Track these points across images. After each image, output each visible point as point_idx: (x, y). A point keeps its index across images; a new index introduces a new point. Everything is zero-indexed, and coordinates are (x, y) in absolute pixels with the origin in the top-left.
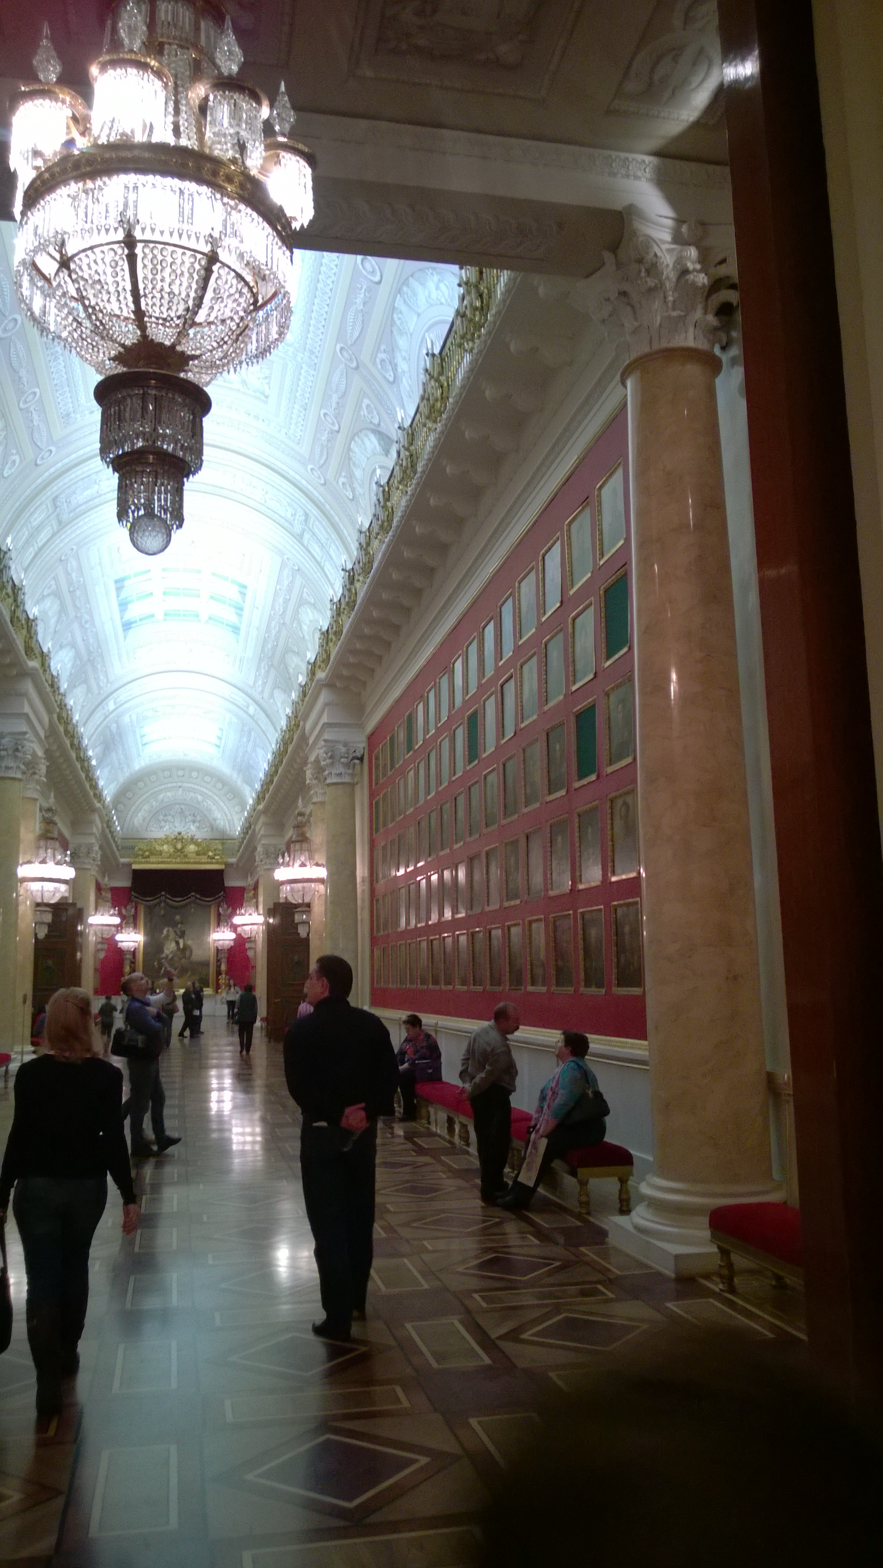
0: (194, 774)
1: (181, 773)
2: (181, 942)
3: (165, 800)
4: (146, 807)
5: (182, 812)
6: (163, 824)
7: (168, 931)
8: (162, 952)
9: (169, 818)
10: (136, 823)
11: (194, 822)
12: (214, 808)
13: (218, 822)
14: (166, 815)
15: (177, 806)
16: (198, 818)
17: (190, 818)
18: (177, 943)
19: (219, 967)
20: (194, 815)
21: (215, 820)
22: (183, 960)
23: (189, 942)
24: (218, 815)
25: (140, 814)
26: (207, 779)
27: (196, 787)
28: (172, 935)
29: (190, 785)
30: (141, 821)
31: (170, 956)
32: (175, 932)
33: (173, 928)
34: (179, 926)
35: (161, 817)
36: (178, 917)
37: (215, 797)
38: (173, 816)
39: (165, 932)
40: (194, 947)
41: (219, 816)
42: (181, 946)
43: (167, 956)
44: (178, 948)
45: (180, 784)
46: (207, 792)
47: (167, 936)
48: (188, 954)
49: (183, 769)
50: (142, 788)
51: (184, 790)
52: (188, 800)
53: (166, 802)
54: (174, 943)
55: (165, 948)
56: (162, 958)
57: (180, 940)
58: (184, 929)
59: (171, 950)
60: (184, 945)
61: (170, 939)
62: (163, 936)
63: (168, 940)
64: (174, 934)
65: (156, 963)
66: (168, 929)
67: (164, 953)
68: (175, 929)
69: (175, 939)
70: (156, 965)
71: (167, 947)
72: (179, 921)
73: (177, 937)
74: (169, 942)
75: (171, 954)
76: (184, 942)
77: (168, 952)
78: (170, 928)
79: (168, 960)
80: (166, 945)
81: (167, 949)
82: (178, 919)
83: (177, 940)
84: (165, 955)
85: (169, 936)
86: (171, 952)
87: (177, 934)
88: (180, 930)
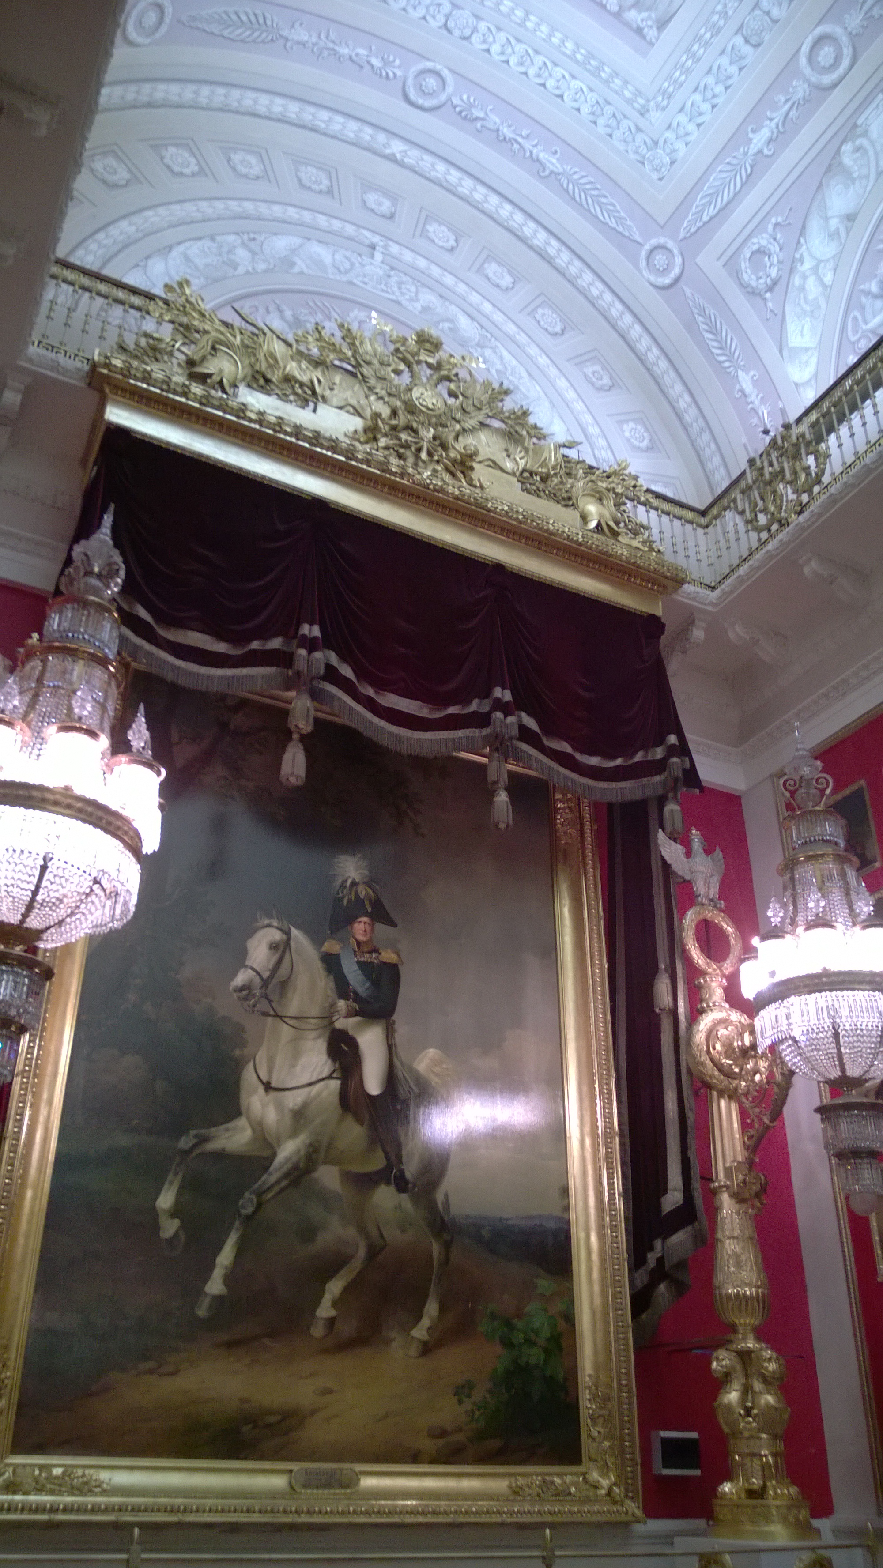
0: (441, 233)
1: (378, 202)
4: (198, 252)
7: (281, 949)
8: (226, 1106)
12: (530, 387)
18: (343, 1052)
23: (426, 1062)
27: (447, 278)
28: (309, 991)
29: (421, 262)
31: (287, 1151)
32: (331, 963)
33: (317, 939)
34: (360, 928)
36: (351, 869)
37: (534, 351)
39: (259, 952)
42: (373, 1085)
43: (264, 1145)
44: (351, 1096)
45: (378, 239)
46: (498, 317)
47: (276, 983)
50: (181, 174)
51: (392, 268)
52: (410, 307)
53: (301, 273)
54: (321, 1045)
55: (249, 1076)
56: (221, 1156)
57: (360, 1027)
58: (388, 956)
59: (293, 1100)
60: (391, 1078)
61: (294, 1005)
62: (241, 978)
63: (277, 1016)
64: (325, 984)
65: (166, 1200)
66: (277, 935)
67: (242, 1122)
68: (332, 946)
69: (328, 1018)
70: (174, 1213)
71: (270, 1072)
72: (363, 891)
73: (342, 1004)
74: (286, 1031)
75: (294, 1133)
76: (391, 1048)
77: (271, 1116)
78: (295, 932)
79: (273, 1179)
80: (261, 1057)
81: (268, 1087)
82: (354, 884)
83: (341, 1023)
84: (248, 1133)
85: (284, 985)
86: (299, 1116)
87: (343, 989)
88: (366, 958)
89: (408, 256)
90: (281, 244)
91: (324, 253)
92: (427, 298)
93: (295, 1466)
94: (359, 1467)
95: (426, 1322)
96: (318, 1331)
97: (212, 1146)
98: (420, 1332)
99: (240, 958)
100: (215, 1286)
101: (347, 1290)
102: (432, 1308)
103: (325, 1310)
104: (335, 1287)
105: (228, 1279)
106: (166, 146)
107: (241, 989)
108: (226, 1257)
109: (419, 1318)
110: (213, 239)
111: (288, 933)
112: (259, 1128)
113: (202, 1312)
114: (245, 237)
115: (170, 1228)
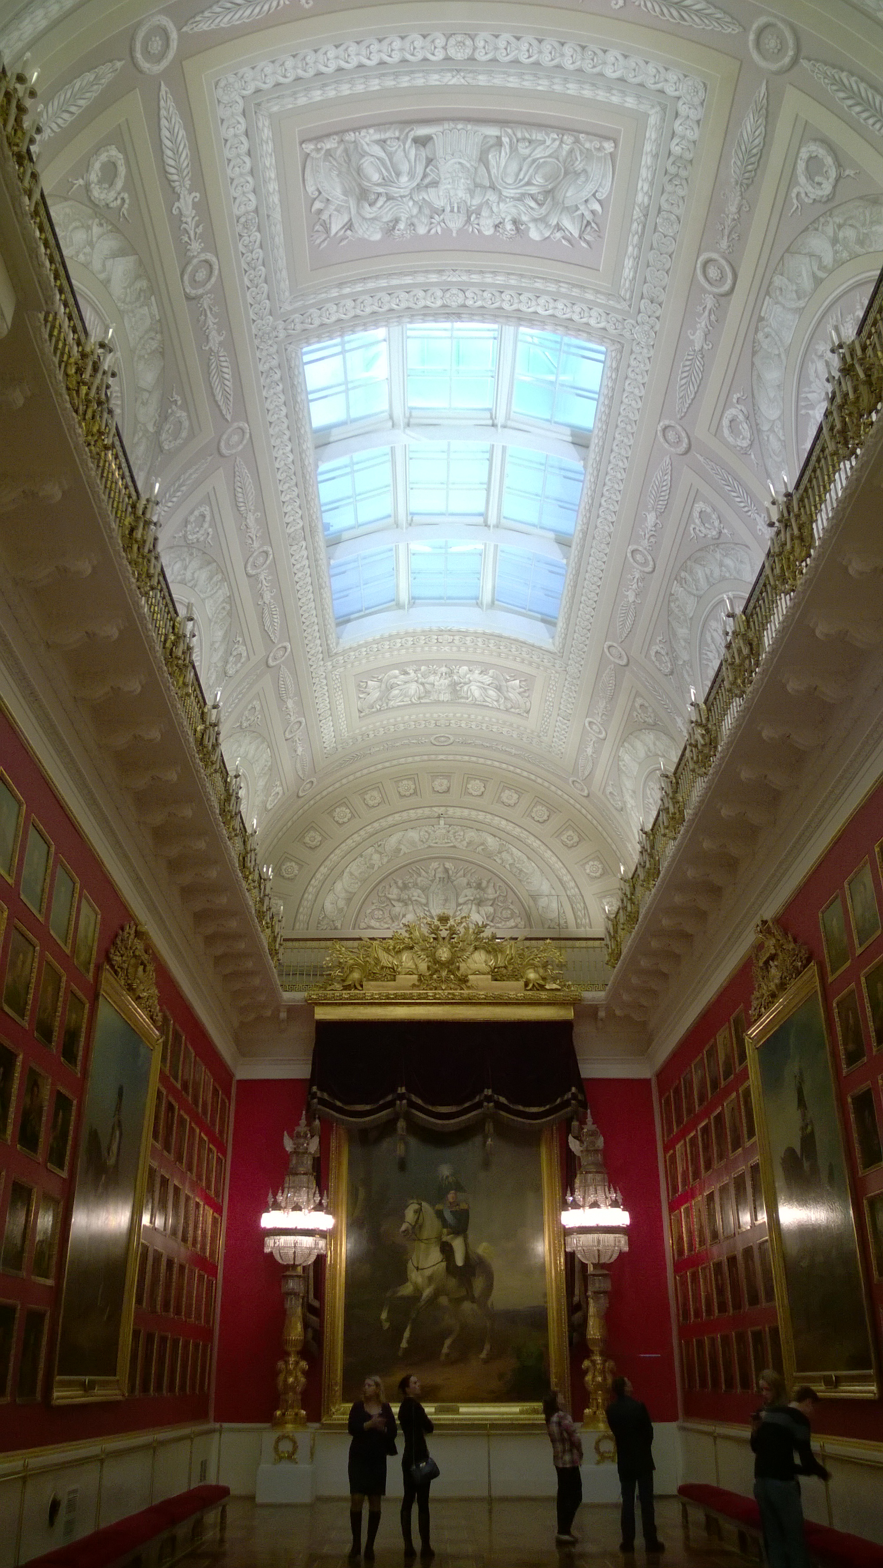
0: (475, 786)
1: (441, 784)
2: (458, 1245)
3: (404, 849)
4: (356, 868)
5: (447, 879)
6: (398, 908)
7: (418, 1212)
8: (403, 1278)
9: (416, 893)
10: (328, 906)
11: (480, 903)
12: (529, 867)
13: (543, 902)
14: (405, 887)
15: (435, 865)
16: (491, 894)
17: (470, 893)
18: (447, 1250)
19: (577, 1329)
20: (479, 886)
21: (534, 897)
22: (467, 1306)
23: (482, 1249)
24: (541, 884)
25: (339, 886)
26: (509, 796)
27: (481, 816)
28: (431, 1226)
29: (466, 812)
30: (341, 903)
31: (427, 1292)
32: (440, 1214)
33: (432, 1204)
34: (451, 1196)
35: (394, 893)
36: (445, 1171)
37: (531, 840)
38: (424, 890)
39: (410, 1215)
40: (497, 1265)
41: (545, 887)
42: (460, 1262)
43: (418, 1291)
44: (451, 1268)
45: (442, 810)
46: (510, 827)
47: (418, 1226)
48: (478, 1284)
49: (448, 776)
50: (344, 823)
51: (450, 825)
52: (461, 847)
53: (405, 854)
54: (438, 1249)
55: (410, 1265)
56: (402, 1298)
57: (453, 1239)
58: (463, 1206)
59: (428, 1273)
60: (467, 1257)
61: (425, 1234)
62: (404, 1227)
63: (419, 1240)
64: (437, 1223)
65: (384, 1316)
66: (416, 1206)
67: (409, 1284)
68: (439, 1207)
69: (439, 1238)
70: (386, 1320)
71: (418, 1263)
72: (450, 1179)
73: (445, 1230)
74: (423, 1245)
75: (429, 1284)
76: (466, 1245)
77: (419, 1280)
78: (424, 1204)
79: (423, 1303)
80: (414, 1257)
81: (417, 1269)
82: (447, 1177)
83: (445, 1239)
84: (411, 1288)
85: (421, 1227)
86: (430, 1279)
87: (444, 1223)
88: (454, 1209)
89: (458, 812)
90: (393, 840)
91: (413, 835)
92: (471, 834)
93: (436, 1405)
94: (459, 1405)
95: (485, 1352)
96: (442, 1358)
97: (400, 1294)
98: (483, 1355)
99: (402, 1218)
100: (404, 1344)
101: (453, 1342)
102: (487, 1347)
103: (445, 1350)
104: (448, 1342)
105: (408, 1342)
106: (334, 810)
107: (404, 1232)
108: (407, 1334)
109: (482, 1351)
110: (361, 856)
111: (420, 1204)
112: (416, 1286)
113: (400, 1353)
114: (376, 846)
115: (386, 1325)
